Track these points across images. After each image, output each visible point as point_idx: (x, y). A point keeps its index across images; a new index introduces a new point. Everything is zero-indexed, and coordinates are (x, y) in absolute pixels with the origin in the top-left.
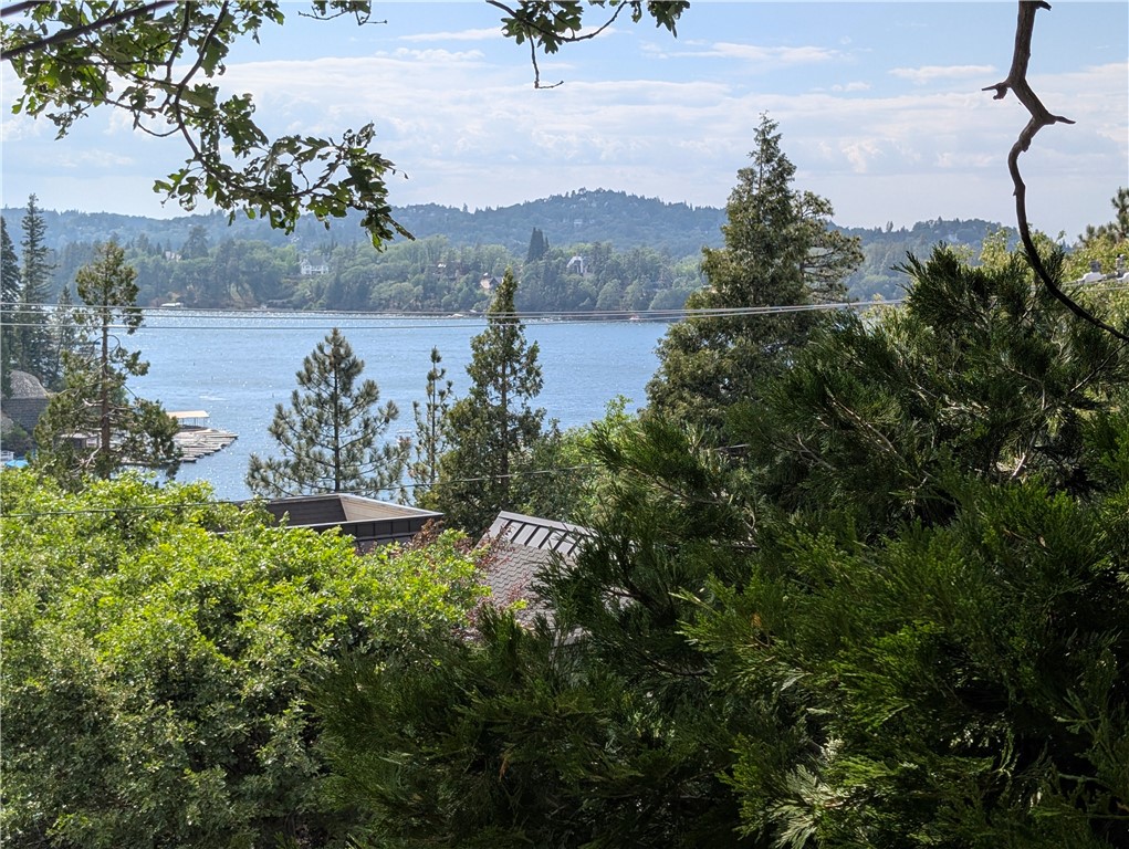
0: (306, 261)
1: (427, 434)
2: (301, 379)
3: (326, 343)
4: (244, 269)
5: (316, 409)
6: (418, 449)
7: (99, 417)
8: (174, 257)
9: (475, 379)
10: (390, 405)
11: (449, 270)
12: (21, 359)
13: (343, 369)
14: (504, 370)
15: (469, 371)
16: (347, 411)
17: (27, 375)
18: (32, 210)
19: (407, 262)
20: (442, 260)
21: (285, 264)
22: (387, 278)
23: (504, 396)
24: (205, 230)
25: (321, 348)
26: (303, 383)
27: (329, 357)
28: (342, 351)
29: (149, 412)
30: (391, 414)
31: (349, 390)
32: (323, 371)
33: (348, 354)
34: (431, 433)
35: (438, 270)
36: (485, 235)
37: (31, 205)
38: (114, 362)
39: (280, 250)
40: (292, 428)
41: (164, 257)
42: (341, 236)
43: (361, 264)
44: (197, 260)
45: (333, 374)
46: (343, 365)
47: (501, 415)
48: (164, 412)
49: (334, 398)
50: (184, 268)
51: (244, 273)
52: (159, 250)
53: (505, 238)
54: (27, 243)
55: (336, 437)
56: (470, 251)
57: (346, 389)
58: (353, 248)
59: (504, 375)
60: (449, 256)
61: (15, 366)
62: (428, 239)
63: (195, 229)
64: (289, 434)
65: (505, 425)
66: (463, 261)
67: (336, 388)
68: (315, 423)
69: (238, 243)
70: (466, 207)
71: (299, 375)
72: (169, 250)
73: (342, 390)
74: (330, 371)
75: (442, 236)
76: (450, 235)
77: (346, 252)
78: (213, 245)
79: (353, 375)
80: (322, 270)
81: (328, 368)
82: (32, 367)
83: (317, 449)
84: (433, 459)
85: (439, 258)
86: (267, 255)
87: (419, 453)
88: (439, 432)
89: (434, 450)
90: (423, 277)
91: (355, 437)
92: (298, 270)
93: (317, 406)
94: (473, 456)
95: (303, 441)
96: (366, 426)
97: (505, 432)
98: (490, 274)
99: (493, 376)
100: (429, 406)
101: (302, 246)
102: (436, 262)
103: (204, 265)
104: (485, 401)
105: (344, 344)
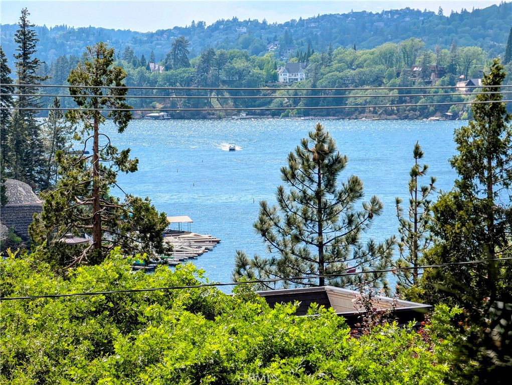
0: (283, 69)
1: (410, 231)
2: (286, 175)
3: (310, 139)
4: (225, 78)
5: (300, 206)
6: (400, 246)
7: (91, 215)
8: (157, 68)
9: (460, 172)
10: (374, 201)
11: (425, 73)
12: (15, 168)
13: (327, 166)
14: (489, 163)
15: (453, 164)
16: (332, 207)
17: (21, 183)
18: (24, 25)
19: (382, 67)
20: (417, 63)
21: (264, 72)
22: (363, 83)
23: (490, 188)
24: (186, 42)
25: (305, 144)
26: (287, 179)
27: (313, 152)
28: (326, 147)
29: (138, 210)
30: (375, 209)
31: (332, 186)
32: (307, 168)
33: (331, 150)
34: (413, 230)
35: (414, 74)
36: (460, 38)
37: (23, 19)
38: (105, 160)
39: (258, 58)
40: (276, 225)
41: (148, 68)
42: (317, 44)
43: (337, 70)
44: (179, 71)
45: (316, 170)
46: (326, 161)
47: (487, 208)
48: (153, 209)
49: (319, 195)
50: (168, 79)
51: (224, 82)
52: (143, 63)
53: (481, 39)
54: (20, 56)
55: (320, 234)
56: (445, 54)
57: (330, 185)
58: (330, 54)
59: (490, 169)
60: (425, 60)
61: (10, 175)
62: (403, 43)
63: (177, 41)
64: (274, 231)
65: (491, 218)
66: (438, 64)
67: (319, 184)
68: (299, 219)
69: (218, 52)
70: (441, 11)
71: (284, 171)
72: (153, 61)
73: (326, 186)
74: (314, 167)
75: (417, 40)
76: (425, 38)
77: (323, 59)
78: (195, 56)
79: (336, 170)
80: (299, 77)
81: (312, 163)
82: (25, 175)
83: (301, 245)
84: (416, 256)
85: (414, 61)
86: (246, 64)
87: (401, 250)
88: (422, 229)
89: (416, 247)
90: (398, 81)
91: (338, 234)
92: (275, 78)
93: (302, 202)
94: (458, 251)
95: (288, 238)
96: (350, 222)
97: (491, 226)
98: (466, 76)
99: (479, 168)
100: (411, 202)
101: (280, 54)
102: (411, 65)
103: (186, 75)
104: (471, 194)
105: (328, 140)
